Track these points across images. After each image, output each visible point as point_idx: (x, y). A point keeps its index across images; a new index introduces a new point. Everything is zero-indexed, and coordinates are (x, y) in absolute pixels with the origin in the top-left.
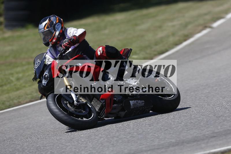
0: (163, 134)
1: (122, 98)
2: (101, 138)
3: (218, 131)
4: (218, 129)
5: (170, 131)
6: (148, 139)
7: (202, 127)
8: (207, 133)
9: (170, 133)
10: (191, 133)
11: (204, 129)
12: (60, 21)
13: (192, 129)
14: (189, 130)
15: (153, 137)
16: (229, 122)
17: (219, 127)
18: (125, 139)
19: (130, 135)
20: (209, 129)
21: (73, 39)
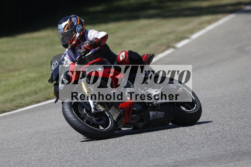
0: (121, 160)
1: (141, 108)
2: (53, 161)
3: (181, 160)
4: (181, 158)
5: (129, 158)
6: (105, 165)
7: (164, 154)
8: (169, 161)
9: (130, 160)
10: (152, 160)
11: (166, 158)
12: (81, 23)
13: (153, 156)
14: (150, 158)
15: (111, 163)
16: (193, 150)
17: (182, 156)
18: (79, 164)
19: (85, 160)
20: (172, 157)
21: (95, 42)
